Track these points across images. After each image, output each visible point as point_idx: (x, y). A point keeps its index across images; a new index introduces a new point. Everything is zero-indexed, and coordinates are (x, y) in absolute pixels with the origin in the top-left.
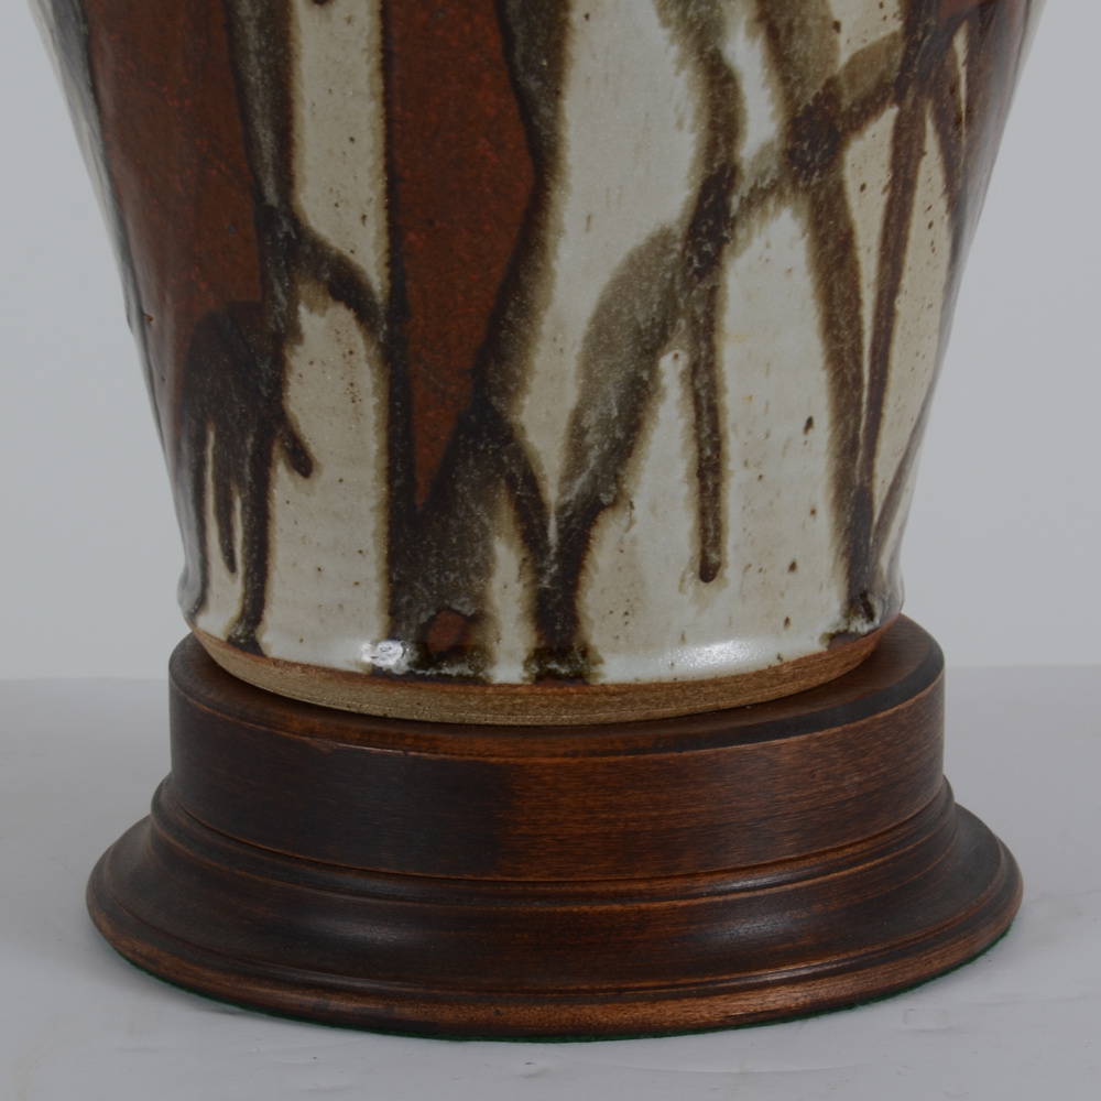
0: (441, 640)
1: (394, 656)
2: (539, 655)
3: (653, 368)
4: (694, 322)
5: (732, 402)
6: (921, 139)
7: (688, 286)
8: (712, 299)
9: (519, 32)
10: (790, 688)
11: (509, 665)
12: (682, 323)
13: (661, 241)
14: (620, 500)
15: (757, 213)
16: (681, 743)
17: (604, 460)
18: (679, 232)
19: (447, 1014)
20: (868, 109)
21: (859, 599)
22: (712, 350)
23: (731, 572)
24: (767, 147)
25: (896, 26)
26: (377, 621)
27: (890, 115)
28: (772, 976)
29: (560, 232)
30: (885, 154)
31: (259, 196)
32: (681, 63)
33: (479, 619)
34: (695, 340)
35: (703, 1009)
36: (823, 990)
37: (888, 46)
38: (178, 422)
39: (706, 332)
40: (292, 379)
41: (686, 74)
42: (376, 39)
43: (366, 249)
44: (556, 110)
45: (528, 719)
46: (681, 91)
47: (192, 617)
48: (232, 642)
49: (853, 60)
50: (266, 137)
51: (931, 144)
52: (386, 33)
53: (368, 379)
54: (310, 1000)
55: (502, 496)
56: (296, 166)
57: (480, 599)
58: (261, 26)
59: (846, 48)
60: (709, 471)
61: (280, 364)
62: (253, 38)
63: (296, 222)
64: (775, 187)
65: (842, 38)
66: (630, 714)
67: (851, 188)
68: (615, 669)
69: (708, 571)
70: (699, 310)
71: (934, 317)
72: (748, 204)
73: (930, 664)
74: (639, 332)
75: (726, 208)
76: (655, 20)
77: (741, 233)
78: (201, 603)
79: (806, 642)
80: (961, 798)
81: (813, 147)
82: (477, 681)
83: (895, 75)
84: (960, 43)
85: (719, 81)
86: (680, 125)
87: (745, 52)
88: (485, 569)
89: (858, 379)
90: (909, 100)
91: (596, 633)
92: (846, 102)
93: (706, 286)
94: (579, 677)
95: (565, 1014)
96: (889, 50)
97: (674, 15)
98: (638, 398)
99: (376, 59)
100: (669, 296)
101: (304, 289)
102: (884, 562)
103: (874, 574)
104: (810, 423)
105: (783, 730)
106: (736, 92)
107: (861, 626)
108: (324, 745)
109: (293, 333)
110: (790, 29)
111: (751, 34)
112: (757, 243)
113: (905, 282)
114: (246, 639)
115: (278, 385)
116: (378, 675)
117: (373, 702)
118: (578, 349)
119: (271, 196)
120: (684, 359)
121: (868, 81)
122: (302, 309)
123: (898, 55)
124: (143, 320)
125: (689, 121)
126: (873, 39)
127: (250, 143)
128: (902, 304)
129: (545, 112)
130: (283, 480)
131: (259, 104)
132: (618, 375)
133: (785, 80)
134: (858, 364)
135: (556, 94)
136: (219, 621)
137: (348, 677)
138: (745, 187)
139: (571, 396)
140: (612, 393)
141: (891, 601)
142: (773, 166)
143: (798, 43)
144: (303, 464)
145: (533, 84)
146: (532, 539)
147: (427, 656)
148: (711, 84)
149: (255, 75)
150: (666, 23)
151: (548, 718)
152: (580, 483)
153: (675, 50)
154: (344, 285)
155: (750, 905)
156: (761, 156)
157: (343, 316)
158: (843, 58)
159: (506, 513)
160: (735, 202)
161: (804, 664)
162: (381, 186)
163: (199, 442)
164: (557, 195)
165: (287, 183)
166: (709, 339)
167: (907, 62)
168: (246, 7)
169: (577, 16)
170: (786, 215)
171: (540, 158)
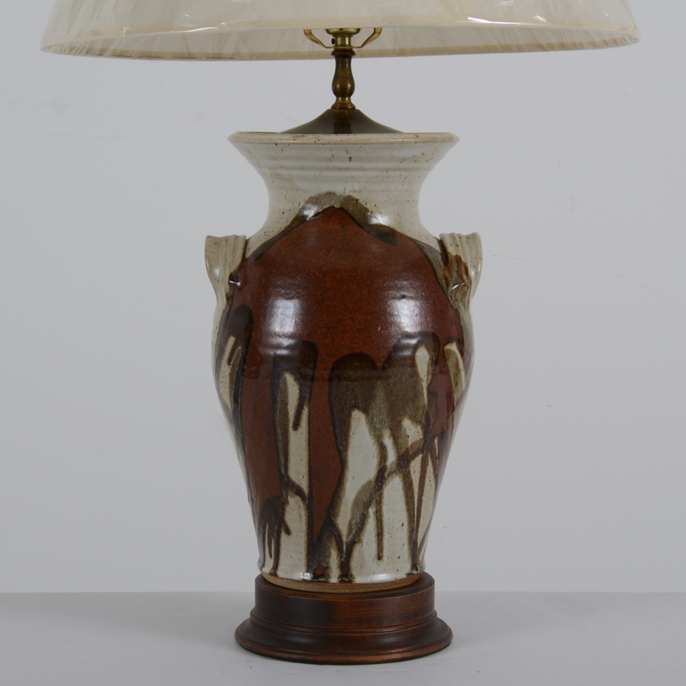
0: (319, 573)
1: (308, 576)
2: (341, 576)
3: (367, 511)
4: (377, 501)
5: (385, 519)
6: (428, 462)
7: (375, 493)
8: (381, 496)
9: (339, 436)
10: (398, 586)
11: (334, 579)
12: (374, 501)
13: (369, 483)
14: (360, 541)
15: (391, 477)
16: (373, 597)
17: (356, 531)
18: (373, 481)
19: (319, 658)
20: (415, 455)
21: (415, 565)
22: (381, 507)
23: (385, 558)
24: (393, 463)
25: (422, 437)
26: (304, 568)
27: (421, 456)
28: (393, 651)
29: (347, 480)
30: (419, 465)
31: (280, 472)
32: (374, 444)
33: (327, 568)
34: (377, 506)
35: (377, 658)
36: (405, 655)
38: (260, 523)
39: (379, 503)
40: (286, 513)
41: (375, 446)
42: (307, 438)
43: (303, 483)
44: (347, 454)
45: (338, 591)
46: (373, 450)
47: (261, 569)
48: (271, 574)
49: (412, 444)
50: (282, 459)
51: (430, 462)
52: (309, 437)
53: (303, 513)
54: (287, 655)
55: (333, 540)
56: (289, 465)
57: (328, 563)
58: (282, 435)
59: (410, 441)
60: (380, 535)
61: (284, 510)
62: (280, 438)
63: (288, 478)
64: (395, 471)
65: (409, 439)
66: (361, 591)
67: (412, 472)
68: (358, 580)
69: (380, 558)
70: (378, 498)
71: (432, 502)
72: (389, 475)
73: (431, 582)
74: (364, 503)
75: (384, 476)
76: (368, 435)
77: (387, 481)
78: (263, 565)
79: (402, 575)
80: (439, 616)
81: (403, 463)
82: (327, 582)
83: (421, 447)
84: (436, 441)
85: (382, 448)
86: (374, 457)
87: (388, 442)
88: (329, 556)
89: (414, 515)
90: (425, 453)
91: (354, 571)
92: (411, 453)
93: (379, 493)
94: (350, 582)
95: (346, 658)
96: (420, 442)
97: (372, 434)
98: (364, 518)
99: (307, 442)
100: (371, 495)
101: (289, 492)
102: (420, 558)
103: (418, 560)
104: (403, 524)
105: (397, 595)
106: (386, 450)
107: (415, 572)
108: (292, 597)
109: (287, 502)
110: (398, 437)
111: (389, 438)
112: (391, 484)
113: (425, 493)
114: (274, 573)
115: (283, 515)
116: (304, 581)
117: (303, 587)
118: (351, 506)
119: (283, 472)
120: (374, 509)
121: (415, 449)
122: (289, 497)
123: (422, 443)
124: (252, 500)
125: (376, 456)
126: (416, 440)
127: (279, 460)
128: (424, 498)
129: (344, 454)
130: (284, 536)
131: (281, 452)
132: (360, 512)
133: (397, 448)
134: (414, 512)
135: (346, 450)
136: (268, 569)
137: (298, 581)
138: (388, 471)
139: (349, 517)
140: (358, 516)
141: (422, 567)
142: (394, 466)
143: (400, 440)
144: (288, 532)
145: (342, 448)
146: (340, 549)
147: (316, 576)
148: (381, 448)
149: (280, 445)
150: (371, 435)
151: (343, 591)
152: (351, 537)
153: (373, 441)
154: (298, 491)
155: (389, 635)
156: (392, 464)
157: (298, 498)
158: (410, 443)
159: (334, 543)
160: (386, 474)
161: (401, 580)
162: (307, 470)
163: (265, 528)
164: (346, 472)
165: (286, 469)
166: (380, 505)
167: (424, 445)
168: (279, 431)
169: (351, 434)
170: (397, 477)
171: (342, 464)
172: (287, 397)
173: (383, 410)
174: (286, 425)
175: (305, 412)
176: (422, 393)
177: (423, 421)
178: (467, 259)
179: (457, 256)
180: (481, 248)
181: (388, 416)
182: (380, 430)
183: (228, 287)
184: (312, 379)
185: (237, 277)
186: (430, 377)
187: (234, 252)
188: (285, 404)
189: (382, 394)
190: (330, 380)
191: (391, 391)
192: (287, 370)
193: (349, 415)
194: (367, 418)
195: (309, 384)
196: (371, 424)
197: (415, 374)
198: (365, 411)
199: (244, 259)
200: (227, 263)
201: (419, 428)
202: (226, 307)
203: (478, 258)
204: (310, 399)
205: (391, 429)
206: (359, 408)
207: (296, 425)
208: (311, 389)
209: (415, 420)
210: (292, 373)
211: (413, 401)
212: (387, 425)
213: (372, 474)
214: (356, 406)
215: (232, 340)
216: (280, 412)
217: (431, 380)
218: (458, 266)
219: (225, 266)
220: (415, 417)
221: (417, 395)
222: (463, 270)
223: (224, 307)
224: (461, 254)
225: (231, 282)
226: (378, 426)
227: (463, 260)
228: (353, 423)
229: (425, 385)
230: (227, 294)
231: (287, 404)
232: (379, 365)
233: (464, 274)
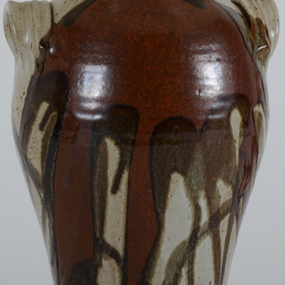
3: (180, 271)
4: (189, 261)
5: (196, 278)
6: (233, 221)
7: (189, 253)
8: (193, 256)
9: (157, 199)
12: (187, 261)
13: (183, 243)
15: (203, 237)
18: (187, 241)
20: (225, 214)
22: (192, 267)
24: (206, 223)
25: (231, 197)
27: (229, 215)
29: (163, 242)
30: (227, 224)
31: (95, 235)
32: (190, 205)
34: (189, 265)
37: (229, 201)
39: (191, 263)
40: (99, 276)
41: (191, 207)
42: (126, 201)
43: (120, 247)
44: (164, 215)
46: (189, 211)
49: (223, 204)
50: (98, 222)
51: (235, 221)
52: (128, 200)
53: (117, 275)
56: (104, 229)
58: (99, 199)
59: (222, 201)
61: (96, 272)
62: (97, 201)
63: (103, 241)
64: (207, 231)
65: (221, 199)
67: (221, 231)
70: (190, 258)
72: (201, 235)
74: (178, 263)
75: (197, 236)
76: (185, 196)
77: (199, 241)
81: (214, 222)
83: (230, 207)
84: (241, 200)
85: (197, 209)
86: (189, 218)
87: (203, 203)
89: (219, 273)
90: (232, 212)
92: (221, 213)
93: (192, 253)
96: (230, 202)
97: (189, 195)
98: (177, 277)
99: (125, 205)
100: (185, 255)
101: (104, 255)
104: (210, 283)
106: (200, 211)
109: (100, 265)
110: (212, 198)
111: (204, 199)
112: (203, 243)
113: (229, 251)
115: (96, 277)
118: (165, 267)
119: (98, 235)
120: (187, 269)
121: (225, 208)
122: (103, 260)
123: (231, 203)
125: (191, 217)
126: (227, 199)
127: (94, 223)
128: (228, 256)
129: (161, 216)
131: (97, 215)
132: (173, 273)
133: (210, 208)
134: (220, 270)
135: (164, 212)
138: (201, 232)
139: (163, 278)
140: (172, 276)
142: (207, 226)
143: (213, 201)
145: (159, 210)
148: (196, 209)
149: (97, 209)
150: (187, 197)
153: (189, 202)
154: (113, 254)
156: (204, 225)
157: (113, 261)
158: (221, 204)
160: (199, 234)
162: (124, 232)
164: (162, 234)
165: (102, 232)
166: (192, 265)
168: (96, 195)
169: (169, 196)
170: (208, 237)
171: (159, 226)
172: (107, 161)
173: (201, 172)
174: (105, 189)
175: (125, 176)
176: (235, 154)
177: (234, 181)
178: (266, 22)
179: (257, 19)
180: (277, 11)
181: (204, 177)
182: (197, 192)
183: (38, 52)
184: (134, 143)
185: (48, 42)
186: (242, 139)
187: (41, 18)
188: (105, 168)
189: (200, 156)
190: (152, 143)
191: (208, 153)
192: (108, 135)
193: (169, 178)
194: (185, 180)
195: (130, 148)
196: (189, 186)
197: (229, 136)
198: (184, 173)
199: (53, 24)
200: (36, 29)
201: (230, 188)
202: (35, 73)
203: (276, 20)
204: (130, 163)
205: (206, 191)
206: (178, 171)
207: (115, 189)
208: (132, 153)
209: (227, 181)
210: (113, 138)
211: (227, 162)
212: (203, 186)
213: (186, 234)
214: (175, 169)
215: (44, 106)
216: (99, 176)
217: (243, 141)
218: (260, 29)
219: (33, 31)
220: (227, 178)
221: (230, 156)
222: (265, 32)
223: (33, 72)
224: (260, 17)
225: (41, 47)
226: (195, 188)
227: (263, 23)
228: (172, 186)
229: (237, 146)
230: (37, 60)
231: (107, 168)
232: (198, 127)
233: (266, 36)
